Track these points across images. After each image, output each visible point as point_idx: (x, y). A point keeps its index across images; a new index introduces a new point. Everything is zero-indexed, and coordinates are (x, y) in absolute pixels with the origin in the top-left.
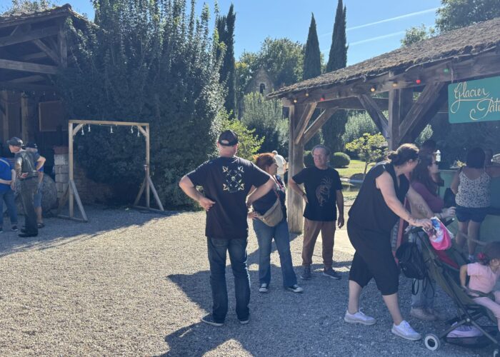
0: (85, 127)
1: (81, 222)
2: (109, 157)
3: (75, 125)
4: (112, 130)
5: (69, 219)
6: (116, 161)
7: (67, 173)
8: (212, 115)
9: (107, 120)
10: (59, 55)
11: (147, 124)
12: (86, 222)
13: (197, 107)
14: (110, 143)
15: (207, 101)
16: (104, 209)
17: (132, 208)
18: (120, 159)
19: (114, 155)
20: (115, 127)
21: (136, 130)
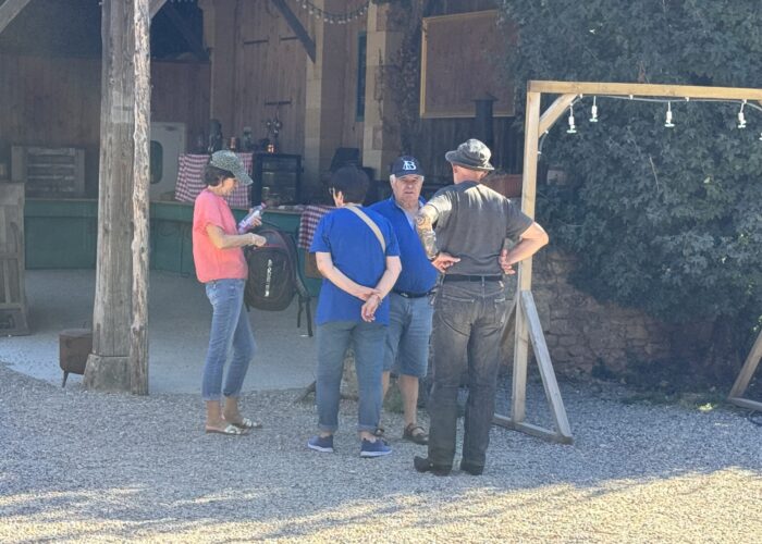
1: (549, 439)
2: (654, 215)
3: (547, 100)
4: (669, 115)
5: (511, 426)
6: (676, 227)
12: (568, 441)
14: (657, 162)
16: (626, 402)
17: (724, 405)
18: (690, 223)
19: (671, 205)
20: (680, 107)
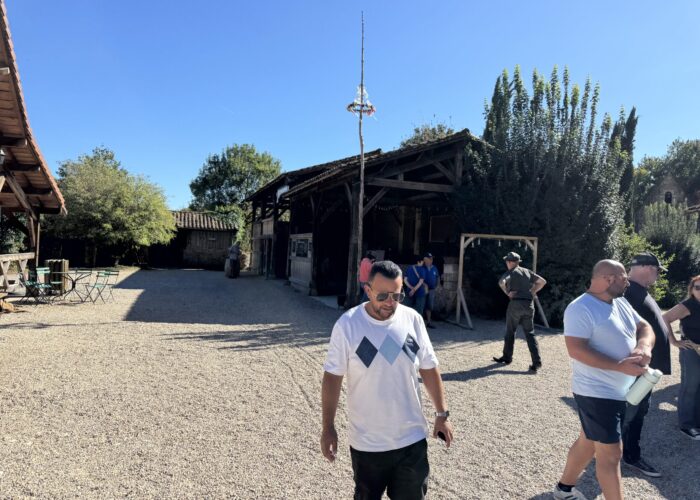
0: (476, 240)
1: (467, 328)
4: (500, 242)
5: (456, 325)
7: (456, 282)
8: (610, 230)
9: (496, 234)
10: (455, 174)
11: (535, 239)
12: (472, 329)
13: (592, 220)
15: (605, 215)
21: (524, 244)
